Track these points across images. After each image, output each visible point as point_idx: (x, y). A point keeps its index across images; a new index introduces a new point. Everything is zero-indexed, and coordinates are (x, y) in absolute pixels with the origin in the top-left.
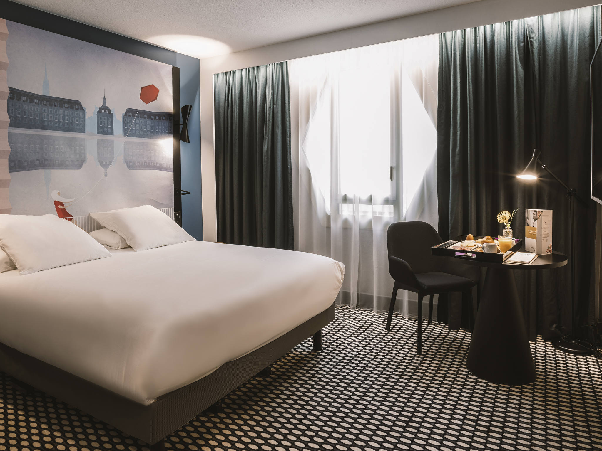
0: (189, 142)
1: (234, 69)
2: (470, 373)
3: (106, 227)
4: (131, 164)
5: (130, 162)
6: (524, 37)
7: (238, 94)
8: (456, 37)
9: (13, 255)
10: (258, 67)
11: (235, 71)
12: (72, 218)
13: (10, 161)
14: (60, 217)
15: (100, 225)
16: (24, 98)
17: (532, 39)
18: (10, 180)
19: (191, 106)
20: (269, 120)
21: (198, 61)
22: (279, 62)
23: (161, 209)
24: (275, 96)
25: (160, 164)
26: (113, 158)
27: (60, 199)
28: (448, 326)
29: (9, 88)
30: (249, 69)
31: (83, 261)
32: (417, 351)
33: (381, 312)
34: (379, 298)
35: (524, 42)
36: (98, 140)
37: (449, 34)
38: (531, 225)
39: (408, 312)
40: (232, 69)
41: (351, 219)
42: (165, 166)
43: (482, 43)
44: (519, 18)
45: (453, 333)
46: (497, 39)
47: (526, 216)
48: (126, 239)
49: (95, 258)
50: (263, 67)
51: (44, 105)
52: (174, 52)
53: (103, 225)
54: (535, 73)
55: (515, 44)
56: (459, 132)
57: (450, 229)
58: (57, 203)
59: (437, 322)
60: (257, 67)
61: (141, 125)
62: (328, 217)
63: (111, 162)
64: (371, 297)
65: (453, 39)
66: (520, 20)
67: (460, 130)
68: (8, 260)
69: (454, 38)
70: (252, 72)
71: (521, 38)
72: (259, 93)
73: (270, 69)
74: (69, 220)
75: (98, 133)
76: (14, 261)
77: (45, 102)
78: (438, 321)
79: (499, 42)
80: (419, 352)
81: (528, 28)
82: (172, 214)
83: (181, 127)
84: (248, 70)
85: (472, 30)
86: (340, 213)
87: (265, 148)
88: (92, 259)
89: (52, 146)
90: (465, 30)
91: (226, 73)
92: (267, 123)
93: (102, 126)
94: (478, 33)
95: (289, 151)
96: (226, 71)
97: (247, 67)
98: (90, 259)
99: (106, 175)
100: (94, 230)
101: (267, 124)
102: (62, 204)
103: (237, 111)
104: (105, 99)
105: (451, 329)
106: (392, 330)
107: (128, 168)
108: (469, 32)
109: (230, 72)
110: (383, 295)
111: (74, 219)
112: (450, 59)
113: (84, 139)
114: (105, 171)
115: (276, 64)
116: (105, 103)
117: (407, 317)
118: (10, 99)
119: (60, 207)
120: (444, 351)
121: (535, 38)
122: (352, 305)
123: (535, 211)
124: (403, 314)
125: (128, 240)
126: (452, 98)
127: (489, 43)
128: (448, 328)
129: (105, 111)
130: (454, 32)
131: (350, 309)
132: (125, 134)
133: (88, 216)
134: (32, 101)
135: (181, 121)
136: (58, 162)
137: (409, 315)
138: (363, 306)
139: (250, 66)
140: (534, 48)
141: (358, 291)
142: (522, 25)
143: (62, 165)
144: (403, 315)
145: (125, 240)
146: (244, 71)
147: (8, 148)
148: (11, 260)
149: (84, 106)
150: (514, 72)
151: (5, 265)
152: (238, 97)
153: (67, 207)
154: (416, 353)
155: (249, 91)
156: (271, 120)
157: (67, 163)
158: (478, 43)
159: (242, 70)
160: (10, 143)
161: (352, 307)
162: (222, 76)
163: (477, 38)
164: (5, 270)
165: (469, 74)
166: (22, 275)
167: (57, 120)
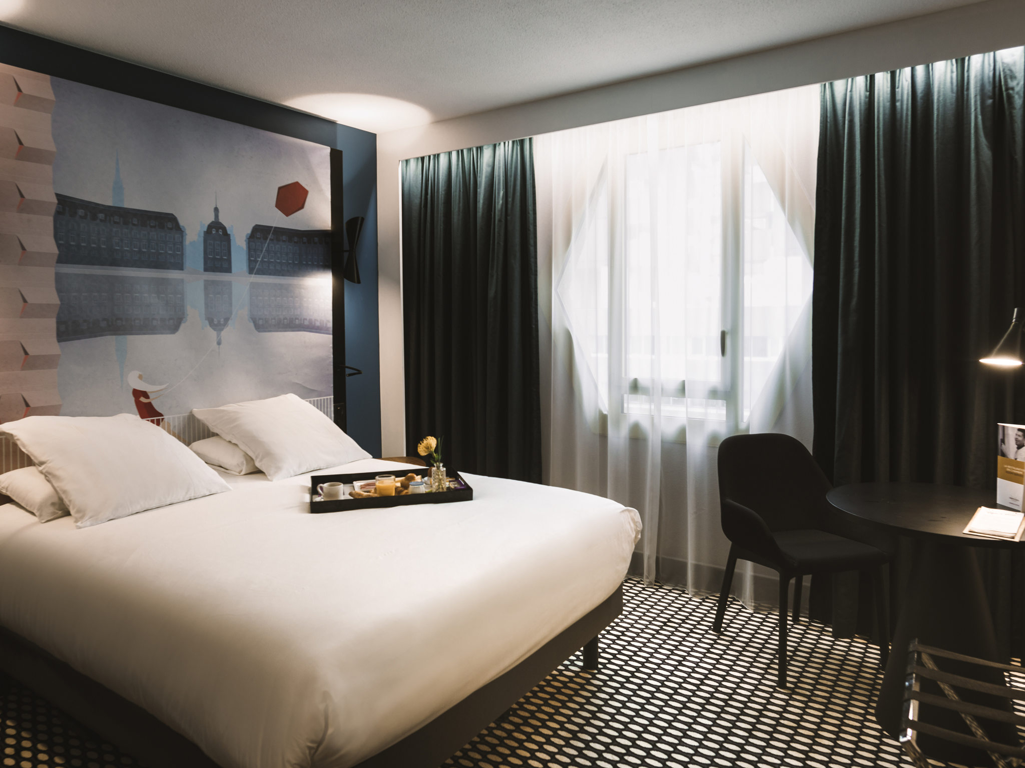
0: (359, 282)
1: (436, 152)
2: (885, 732)
3: (219, 434)
4: (261, 322)
5: (260, 319)
6: (994, 87)
7: (443, 196)
8: (854, 89)
9: (65, 492)
10: (480, 149)
11: (438, 155)
12: (163, 419)
13: (59, 323)
14: (143, 417)
15: (209, 430)
16: (81, 212)
17: (1011, 92)
18: (59, 355)
19: (363, 219)
20: (498, 243)
21: (373, 137)
22: (518, 139)
23: (312, 399)
24: (510, 199)
25: (310, 320)
26: (231, 313)
27: (142, 386)
28: (831, 630)
29: (57, 195)
30: (462, 151)
31: (181, 499)
32: (777, 679)
33: (700, 593)
34: (697, 568)
35: (993, 97)
36: (205, 281)
37: (840, 86)
38: (1012, 456)
39: (753, 597)
40: (432, 152)
41: (645, 424)
42: (318, 324)
43: (908, 99)
44: (983, 50)
45: (842, 644)
46: (939, 92)
47: (1000, 437)
48: (254, 458)
49: (202, 494)
50: (488, 148)
51: (115, 223)
52: (332, 123)
53: (216, 431)
54: (1016, 157)
55: (976, 101)
56: (857, 270)
57: (836, 450)
58: (137, 394)
59: (808, 620)
60: (477, 148)
61: (278, 253)
62: (603, 419)
63: (227, 320)
64: (684, 566)
65: (848, 94)
66: (987, 54)
67: (860, 266)
68: (56, 500)
69: (851, 91)
70: (468, 156)
71: (989, 88)
72: (480, 194)
73: (500, 151)
74: (158, 424)
75: (206, 270)
76: (66, 501)
77: (116, 219)
78: (812, 618)
79: (941, 98)
80: (782, 682)
81: (1004, 70)
82: (331, 408)
83: (346, 255)
84: (460, 152)
85: (887, 76)
86: (625, 411)
87: (491, 293)
88: (196, 497)
89: (128, 295)
90: (872, 78)
91: (423, 159)
92: (496, 247)
93: (211, 257)
94: (899, 80)
95: (534, 298)
96: (422, 155)
97: (460, 148)
98: (194, 496)
99: (219, 343)
100: (199, 439)
101: (496, 251)
102: (145, 394)
103: (441, 226)
104: (216, 210)
105: (837, 635)
106: (725, 633)
107: (256, 329)
108: (882, 79)
109: (429, 157)
110: (705, 563)
111: (166, 420)
112: (841, 132)
113: (182, 281)
114: (218, 335)
115: (511, 142)
116: (217, 216)
117: (751, 606)
118: (58, 214)
119: (143, 399)
120: (829, 683)
121: (1017, 89)
122: (647, 578)
123: (1019, 430)
124: (743, 600)
125: (258, 460)
126: (844, 206)
127: (921, 99)
128: (831, 634)
129: (217, 231)
130: (850, 80)
131: (643, 584)
132: (251, 271)
133: (188, 414)
134: (94, 218)
135: (346, 246)
136: (138, 321)
137: (755, 603)
138: (667, 581)
139: (464, 146)
140: (1014, 108)
141: (658, 552)
142: (989, 65)
143: (146, 328)
144: (743, 602)
145: (252, 459)
146: (454, 155)
147: (55, 300)
148: (61, 499)
149: (182, 223)
150: (973, 155)
151: (51, 509)
152: (443, 201)
153: (153, 399)
154: (775, 685)
155: (463, 190)
156: (502, 243)
157: (155, 323)
158: (898, 100)
159: (450, 153)
160: (59, 291)
161: (647, 582)
162: (415, 163)
163: (897, 90)
164: (52, 517)
165: (879, 160)
166: (80, 528)
167: (137, 248)
